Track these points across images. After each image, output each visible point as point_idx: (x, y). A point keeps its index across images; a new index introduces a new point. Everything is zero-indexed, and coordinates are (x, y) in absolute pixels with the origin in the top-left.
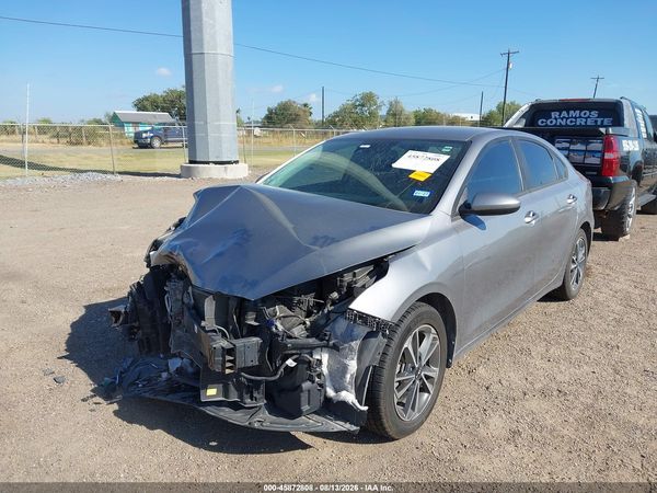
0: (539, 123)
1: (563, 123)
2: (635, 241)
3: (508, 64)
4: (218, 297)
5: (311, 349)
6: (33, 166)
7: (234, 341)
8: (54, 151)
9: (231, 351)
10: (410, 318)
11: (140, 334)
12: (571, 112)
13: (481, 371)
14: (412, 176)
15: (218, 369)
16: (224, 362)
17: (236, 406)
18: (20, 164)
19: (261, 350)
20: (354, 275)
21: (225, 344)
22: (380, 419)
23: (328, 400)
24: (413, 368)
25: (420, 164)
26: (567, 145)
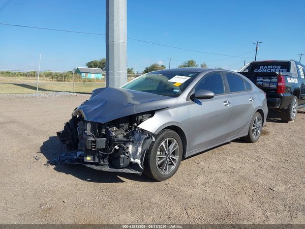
0: (255, 71)
1: (265, 71)
2: (296, 123)
3: (257, 48)
4: (92, 123)
5: (125, 143)
6: (40, 89)
7: (97, 139)
8: (50, 84)
9: (94, 142)
10: (164, 134)
11: (67, 142)
12: (269, 66)
13: (202, 163)
14: (175, 84)
15: (90, 148)
16: (92, 146)
17: (97, 164)
18: (35, 88)
19: (106, 142)
20: (143, 117)
21: (93, 139)
22: (150, 170)
23: (131, 163)
24: (166, 154)
25: (179, 80)
26: (262, 79)
